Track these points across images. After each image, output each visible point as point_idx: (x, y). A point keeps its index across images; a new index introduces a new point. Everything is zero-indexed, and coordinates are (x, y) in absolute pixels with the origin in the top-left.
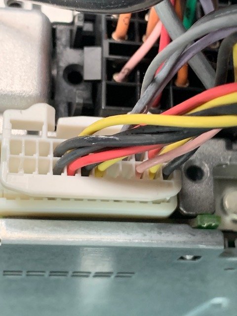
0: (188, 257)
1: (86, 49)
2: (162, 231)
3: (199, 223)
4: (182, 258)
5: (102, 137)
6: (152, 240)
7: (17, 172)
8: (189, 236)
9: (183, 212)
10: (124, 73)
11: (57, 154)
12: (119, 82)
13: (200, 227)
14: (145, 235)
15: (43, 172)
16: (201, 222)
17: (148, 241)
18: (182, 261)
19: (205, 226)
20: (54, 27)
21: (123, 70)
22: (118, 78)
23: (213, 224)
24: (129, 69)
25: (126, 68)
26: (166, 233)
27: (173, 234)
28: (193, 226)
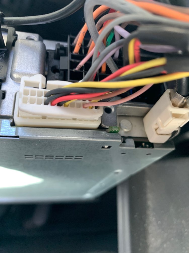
0: (106, 147)
4: (103, 147)
7: (26, 103)
9: (103, 126)
10: (78, 67)
11: (45, 96)
15: (39, 103)
16: (111, 130)
18: (103, 149)
19: (113, 131)
20: (48, 52)
23: (117, 130)
25: (79, 65)
28: (108, 132)
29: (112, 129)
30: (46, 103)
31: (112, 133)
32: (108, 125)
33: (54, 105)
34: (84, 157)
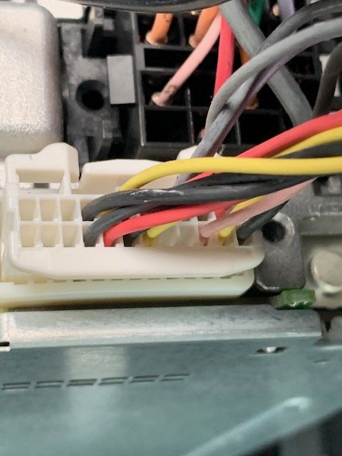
0: (269, 349)
1: (110, 58)
2: (236, 317)
3: (286, 302)
4: (261, 351)
5: (158, 191)
6: (222, 330)
7: (33, 246)
8: (273, 320)
9: (261, 287)
10: (167, 92)
11: (87, 217)
12: (161, 105)
13: (287, 308)
14: (212, 324)
17: (217, 332)
18: (261, 355)
19: (294, 305)
20: (60, 25)
21: (166, 88)
22: (159, 99)
23: (305, 303)
24: (175, 87)
25: (171, 85)
26: (241, 319)
27: (251, 319)
28: (276, 306)
29: (290, 299)
30: (90, 242)
31: (291, 311)
32: (276, 286)
33: (113, 245)
34: (192, 375)
